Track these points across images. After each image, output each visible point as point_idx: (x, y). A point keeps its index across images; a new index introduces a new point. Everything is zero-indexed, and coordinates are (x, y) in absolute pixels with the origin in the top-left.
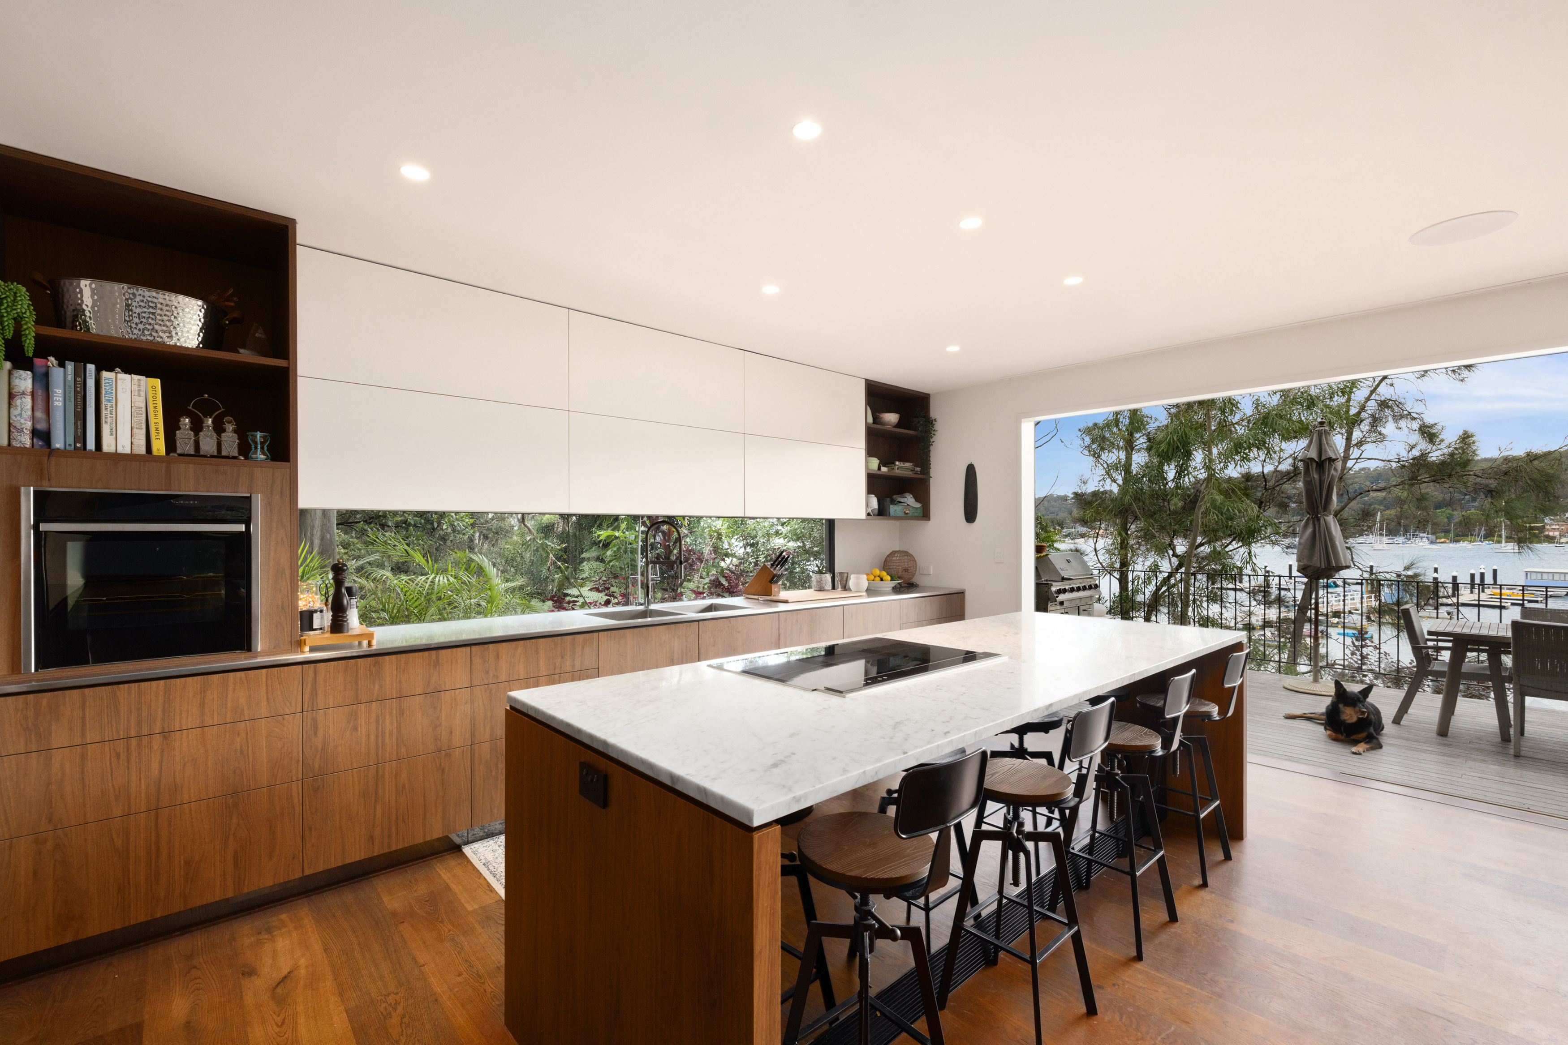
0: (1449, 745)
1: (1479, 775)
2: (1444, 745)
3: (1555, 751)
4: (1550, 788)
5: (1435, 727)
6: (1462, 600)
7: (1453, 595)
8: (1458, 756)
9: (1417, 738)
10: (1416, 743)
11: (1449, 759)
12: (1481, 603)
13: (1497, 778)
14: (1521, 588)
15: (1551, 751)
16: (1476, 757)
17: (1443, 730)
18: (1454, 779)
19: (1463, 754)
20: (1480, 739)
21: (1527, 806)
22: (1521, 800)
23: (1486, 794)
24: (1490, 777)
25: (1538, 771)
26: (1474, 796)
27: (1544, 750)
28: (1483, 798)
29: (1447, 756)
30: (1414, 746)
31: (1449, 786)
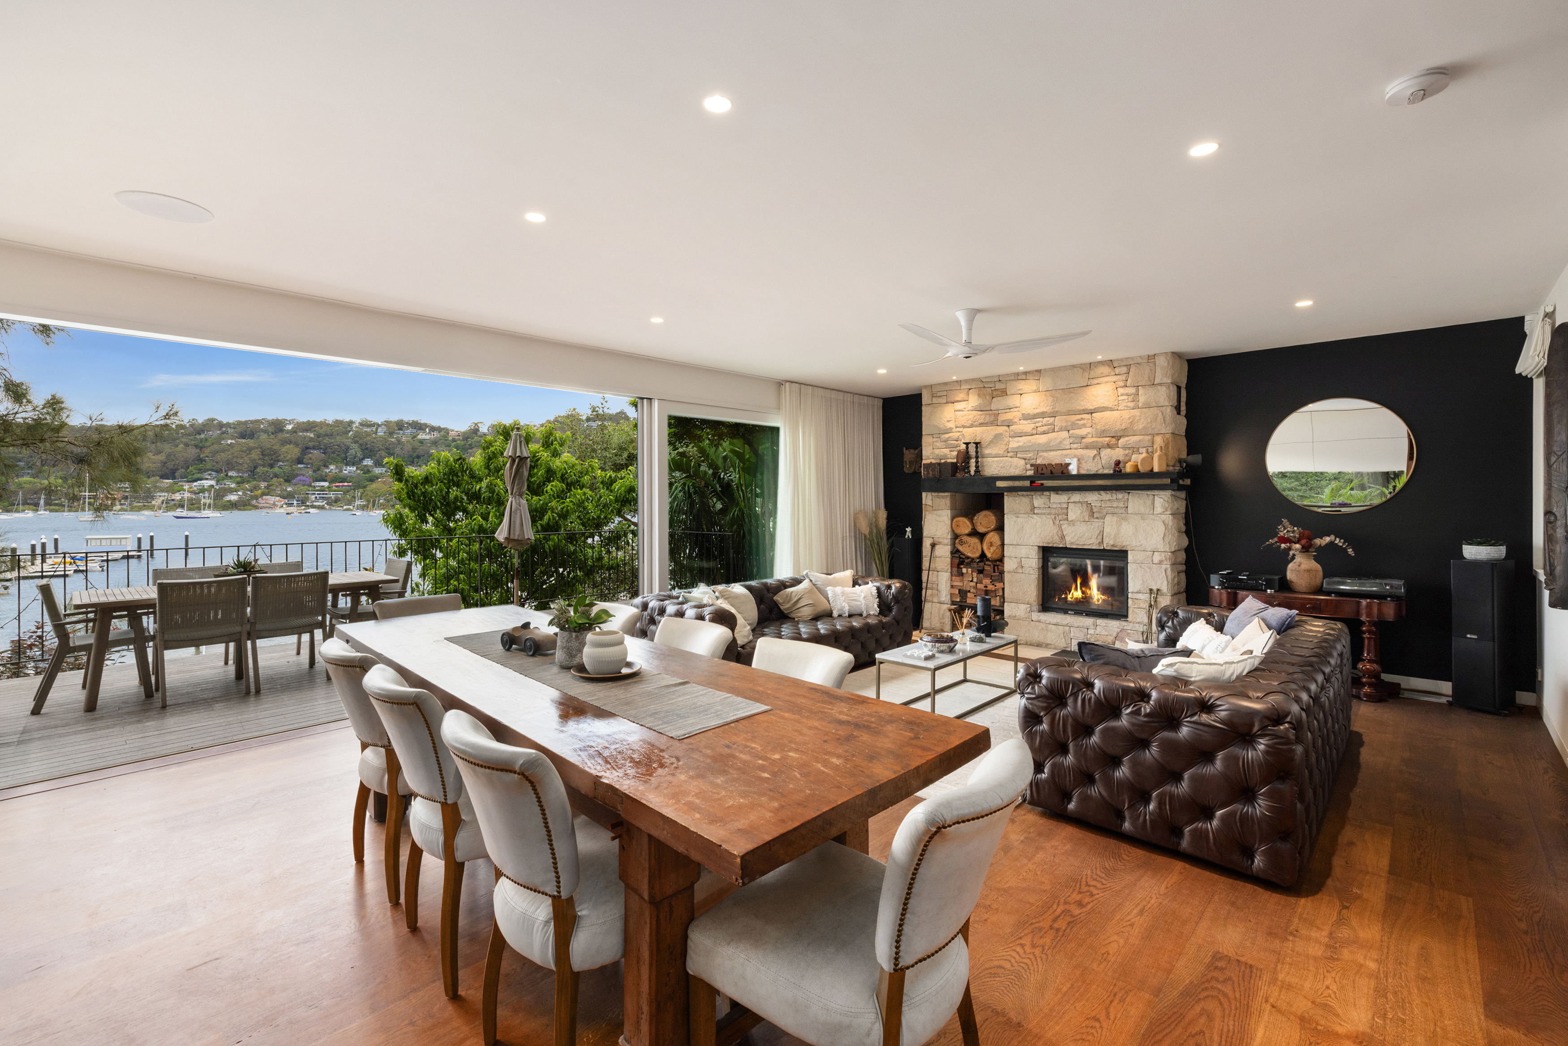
0: (102, 718)
1: (141, 736)
2: (96, 719)
3: (191, 693)
4: (199, 725)
5: (82, 705)
6: (23, 573)
7: (13, 569)
8: (114, 726)
9: (64, 722)
10: (66, 728)
11: (107, 731)
12: (44, 574)
13: (156, 733)
14: (84, 555)
15: (188, 693)
16: (131, 720)
17: (91, 705)
18: (119, 748)
19: (119, 722)
20: (126, 703)
21: (190, 747)
22: (184, 744)
23: (154, 750)
24: (150, 734)
25: (184, 714)
26: (144, 756)
27: (183, 695)
28: (153, 755)
29: (103, 729)
30: (67, 731)
31: (119, 756)
